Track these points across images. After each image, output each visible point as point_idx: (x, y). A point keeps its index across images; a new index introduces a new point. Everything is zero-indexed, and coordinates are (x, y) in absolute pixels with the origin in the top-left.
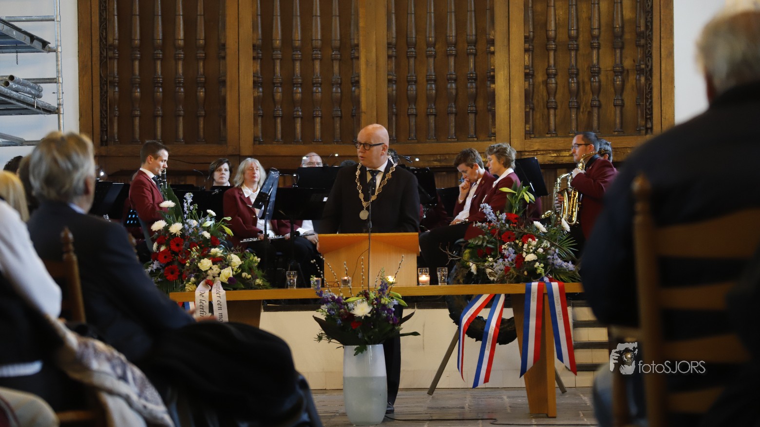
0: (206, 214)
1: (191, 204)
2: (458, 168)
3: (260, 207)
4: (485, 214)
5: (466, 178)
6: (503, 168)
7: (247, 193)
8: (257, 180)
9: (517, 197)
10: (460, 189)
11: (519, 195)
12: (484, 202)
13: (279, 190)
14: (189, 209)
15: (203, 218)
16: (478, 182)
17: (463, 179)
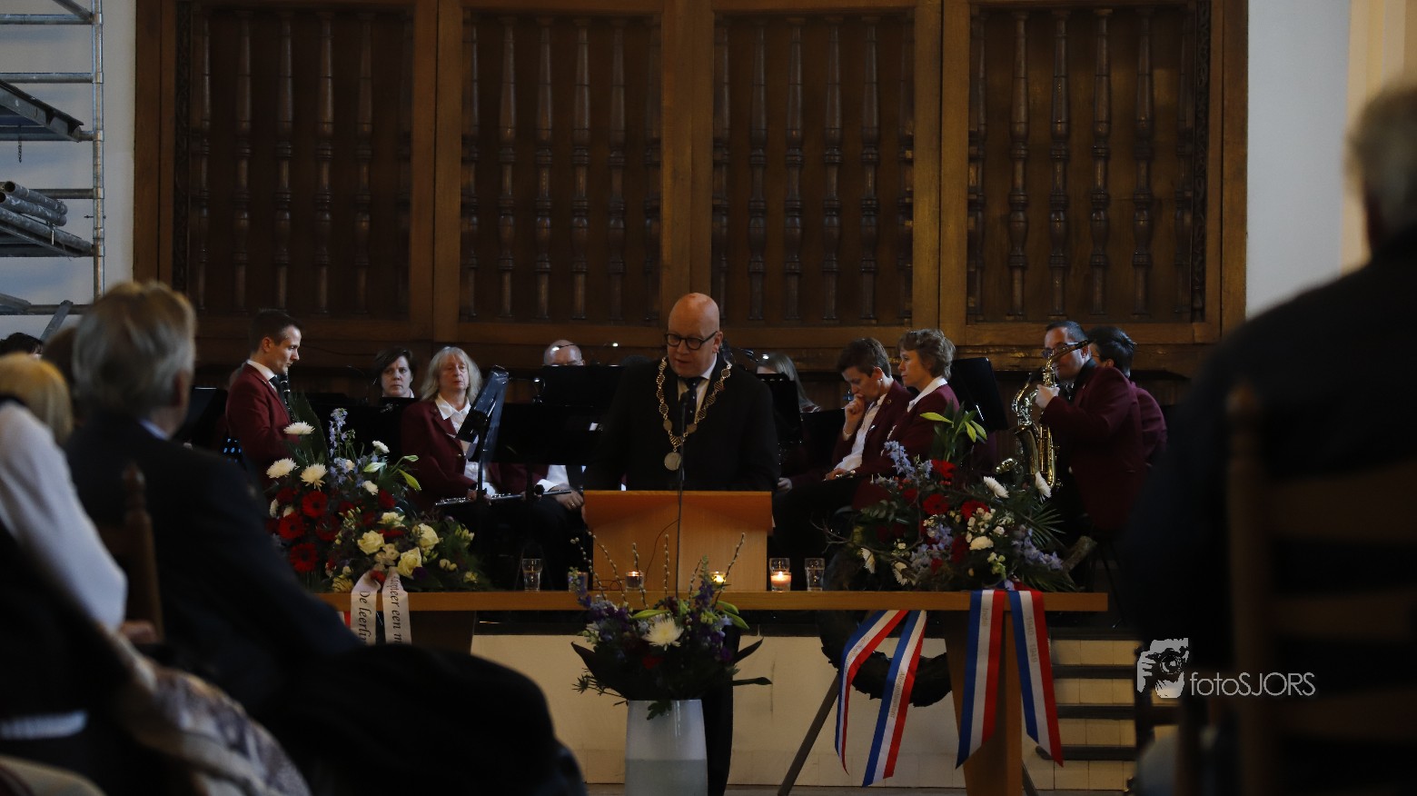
0: (370, 449)
1: (344, 429)
2: (844, 375)
3: (471, 439)
4: (892, 461)
5: (857, 393)
6: (929, 377)
7: (447, 411)
8: (463, 386)
9: (954, 430)
10: (846, 414)
11: (957, 425)
12: (892, 439)
13: (506, 407)
14: (338, 438)
15: (365, 457)
16: (880, 402)
17: (852, 395)
